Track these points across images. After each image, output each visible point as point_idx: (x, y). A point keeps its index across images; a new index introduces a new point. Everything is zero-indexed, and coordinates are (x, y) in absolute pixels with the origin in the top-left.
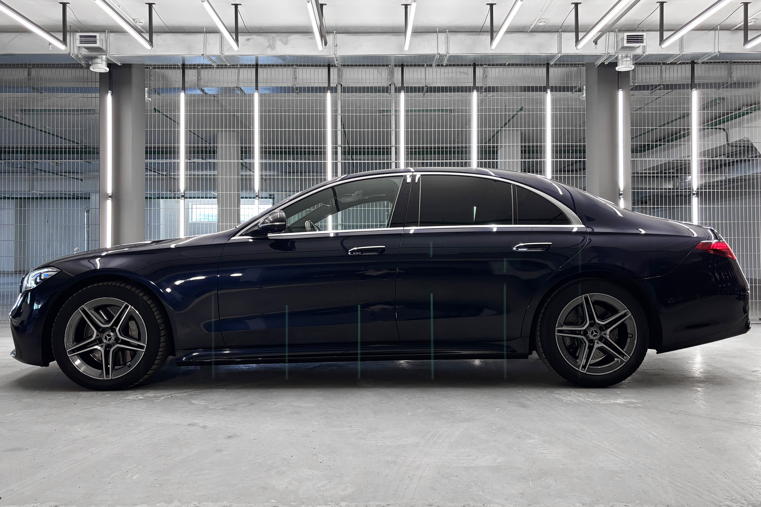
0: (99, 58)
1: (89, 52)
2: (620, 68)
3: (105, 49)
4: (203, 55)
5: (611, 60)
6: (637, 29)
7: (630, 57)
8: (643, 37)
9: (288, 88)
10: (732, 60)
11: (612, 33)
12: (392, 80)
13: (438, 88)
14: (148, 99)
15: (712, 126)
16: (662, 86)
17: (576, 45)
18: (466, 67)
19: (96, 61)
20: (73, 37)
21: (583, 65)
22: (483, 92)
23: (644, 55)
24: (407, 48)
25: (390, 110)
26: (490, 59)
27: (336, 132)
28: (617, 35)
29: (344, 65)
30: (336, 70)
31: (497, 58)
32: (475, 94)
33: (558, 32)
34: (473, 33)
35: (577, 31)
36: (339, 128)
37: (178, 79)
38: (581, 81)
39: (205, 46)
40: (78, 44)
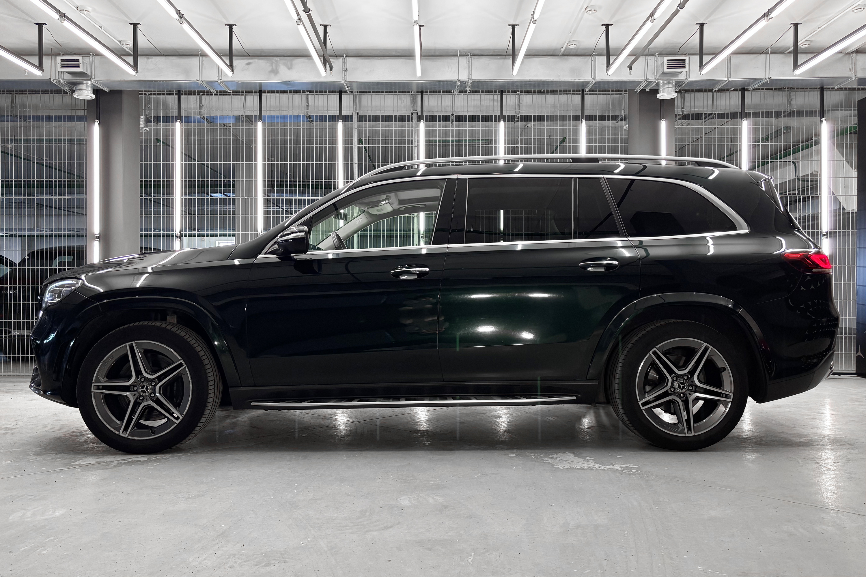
0: (85, 84)
1: (72, 77)
2: (662, 96)
4: (198, 81)
5: (652, 86)
6: (679, 53)
7: (672, 83)
8: (684, 62)
9: (299, 116)
10: (791, 86)
11: (651, 57)
12: (414, 108)
13: (465, 116)
14: (144, 128)
15: (776, 159)
16: (714, 115)
17: (607, 70)
18: (496, 94)
19: (81, 86)
20: (54, 61)
21: (626, 91)
22: (516, 121)
23: (687, 81)
24: (419, 74)
25: (412, 140)
26: (517, 86)
27: (352, 165)
28: (657, 59)
29: (360, 92)
30: (352, 96)
31: (525, 84)
32: (502, 124)
33: (592, 55)
34: (498, 57)
35: (608, 55)
36: (355, 160)
37: (176, 106)
38: (625, 109)
39: (201, 71)
40: (59, 69)
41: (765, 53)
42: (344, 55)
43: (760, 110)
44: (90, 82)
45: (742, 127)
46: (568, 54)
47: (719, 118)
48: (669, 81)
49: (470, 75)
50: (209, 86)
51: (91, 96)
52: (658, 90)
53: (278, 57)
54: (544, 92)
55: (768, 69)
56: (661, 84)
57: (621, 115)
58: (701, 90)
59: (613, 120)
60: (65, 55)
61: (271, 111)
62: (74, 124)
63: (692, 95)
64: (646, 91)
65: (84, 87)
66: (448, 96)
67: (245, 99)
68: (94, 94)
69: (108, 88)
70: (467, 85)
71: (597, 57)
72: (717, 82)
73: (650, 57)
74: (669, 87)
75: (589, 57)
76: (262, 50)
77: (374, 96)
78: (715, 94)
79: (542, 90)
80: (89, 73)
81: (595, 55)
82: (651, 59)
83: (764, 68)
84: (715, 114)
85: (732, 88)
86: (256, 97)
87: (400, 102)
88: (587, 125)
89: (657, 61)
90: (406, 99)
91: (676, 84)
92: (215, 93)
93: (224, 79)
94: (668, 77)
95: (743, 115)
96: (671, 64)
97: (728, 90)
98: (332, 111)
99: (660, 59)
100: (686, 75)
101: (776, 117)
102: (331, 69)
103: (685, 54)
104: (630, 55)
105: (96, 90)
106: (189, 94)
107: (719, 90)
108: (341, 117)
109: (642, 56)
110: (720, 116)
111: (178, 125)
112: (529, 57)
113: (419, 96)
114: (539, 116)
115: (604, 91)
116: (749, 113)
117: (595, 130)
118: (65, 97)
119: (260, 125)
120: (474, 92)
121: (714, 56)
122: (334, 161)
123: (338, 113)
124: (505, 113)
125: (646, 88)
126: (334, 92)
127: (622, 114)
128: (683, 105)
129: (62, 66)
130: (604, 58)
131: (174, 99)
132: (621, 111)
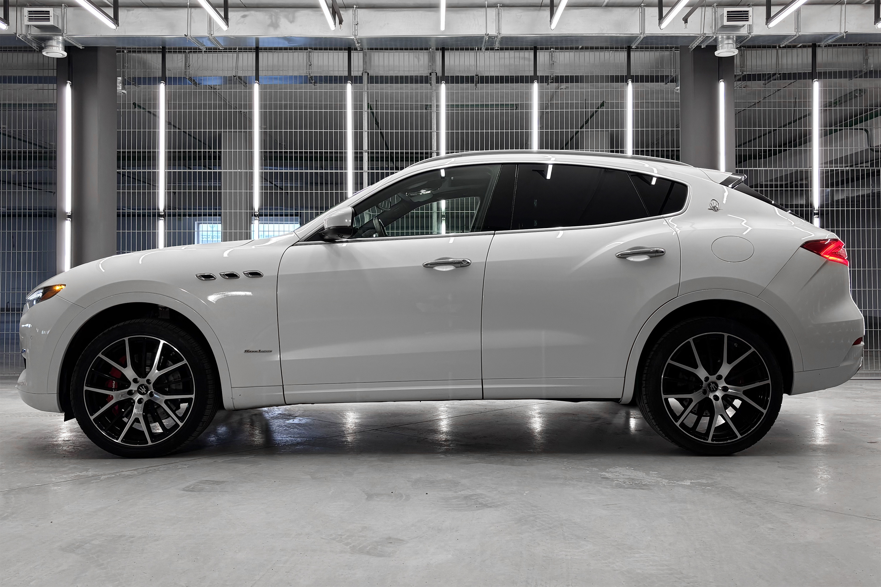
0: (54, 39)
1: (42, 31)
2: (721, 53)
3: (61, 28)
4: (186, 36)
5: (709, 42)
6: (741, 4)
7: (733, 39)
8: (747, 14)
9: (300, 77)
10: (868, 42)
11: (709, 8)
12: (434, 68)
13: (492, 77)
14: (122, 91)
15: (846, 126)
16: (779, 76)
17: (660, 23)
18: (528, 51)
19: (50, 42)
20: (20, 13)
21: (677, 48)
22: (550, 83)
23: (750, 36)
24: (443, 27)
25: (431, 105)
26: (552, 41)
27: (361, 134)
28: (715, 10)
29: (371, 49)
30: (361, 54)
31: (563, 40)
32: (536, 86)
33: (640, 6)
34: (532, 8)
35: (661, 6)
36: (365, 128)
37: (160, 66)
39: (189, 25)
40: (26, 22)
41: (840, 4)
42: (355, 7)
43: (832, 69)
44: (61, 38)
45: (812, 90)
46: (612, 4)
47: (785, 79)
48: (729, 36)
49: (499, 28)
50: (198, 42)
51: (62, 54)
52: (716, 46)
53: (278, 9)
54: (582, 48)
55: (843, 21)
56: (720, 40)
57: (671, 76)
58: (764, 47)
59: (662, 81)
60: (31, 6)
61: (269, 70)
63: (754, 52)
64: (702, 47)
65: (54, 43)
66: (472, 54)
67: (238, 58)
68: (65, 51)
69: (81, 44)
70: (496, 40)
71: (647, 9)
72: (785, 37)
73: (707, 8)
74: (729, 43)
75: (636, 8)
77: (387, 54)
78: (780, 51)
79: (580, 47)
80: (60, 27)
81: (644, 6)
82: (709, 10)
83: (839, 21)
84: (780, 74)
85: (801, 44)
86: (253, 55)
87: (416, 60)
88: (633, 87)
89: (715, 13)
90: (424, 57)
91: (737, 40)
92: (205, 50)
93: (216, 34)
94: (728, 31)
95: (813, 75)
96: (732, 16)
97: (794, 47)
98: (339, 71)
99: (720, 10)
100: (749, 29)
101: (851, 78)
102: (341, 22)
103: (749, 5)
104: (687, 6)
105: (68, 46)
106: (174, 52)
107: (785, 47)
108: (349, 78)
109: (699, 6)
110: (785, 76)
111: (162, 87)
112: (569, 8)
113: (439, 54)
114: (577, 77)
115: (652, 48)
116: (820, 73)
117: (642, 92)
118: (30, 55)
119: (256, 87)
120: (502, 49)
121: (783, 7)
122: (341, 128)
123: (346, 74)
124: (539, 74)
125: (702, 44)
126: (341, 49)
127: (672, 74)
128: (743, 65)
129: (29, 19)
131: (158, 58)
132: (671, 71)
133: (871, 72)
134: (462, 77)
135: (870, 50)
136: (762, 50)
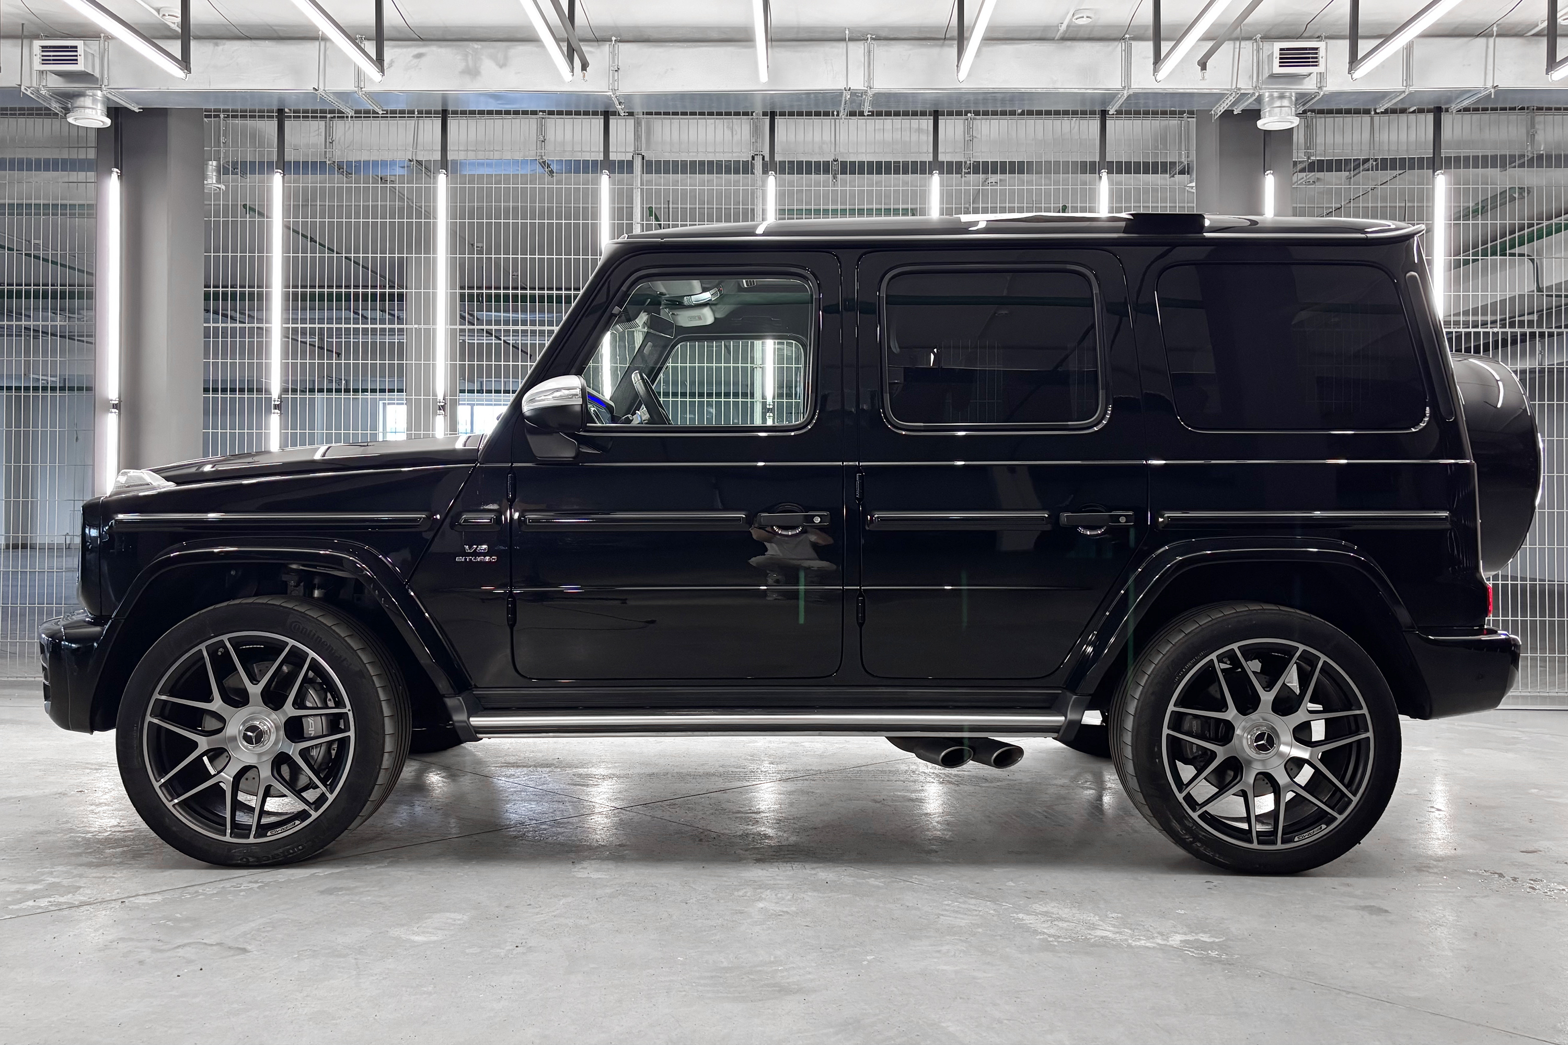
0: (88, 96)
1: (66, 81)
2: (1267, 123)
3: (98, 77)
4: (317, 90)
5: (1246, 104)
6: (1305, 35)
7: (1290, 98)
8: (1316, 53)
9: (525, 162)
10: (1536, 105)
11: (1247, 42)
12: (757, 147)
13: (861, 164)
15: (1494, 252)
16: (1374, 163)
17: (1156, 70)
18: (925, 117)
19: (80, 101)
20: (28, 49)
21: (1191, 113)
22: (966, 173)
23: (1322, 93)
24: (764, 77)
25: (753, 210)
26: (968, 101)
28: (1258, 46)
29: (651, 114)
30: (630, 122)
31: (984, 99)
32: (935, 180)
33: (1123, 39)
34: (928, 42)
35: (1157, 39)
37: (275, 139)
38: (1188, 149)
39: (322, 71)
40: (38, 66)
41: (1484, 36)
42: (614, 39)
43: (1471, 152)
44: (99, 93)
45: (1433, 189)
46: (1073, 36)
47: (1384, 168)
48: (1283, 93)
49: (869, 78)
50: (338, 100)
51: (102, 121)
52: (1259, 111)
53: (479, 43)
54: (1022, 113)
55: (1490, 67)
56: (1267, 99)
57: (1181, 163)
58: (1348, 112)
59: (1164, 171)
60: (47, 37)
61: (467, 150)
62: (74, 176)
63: (1329, 120)
64: (1235, 113)
65: (88, 102)
66: (827, 122)
67: (416, 129)
68: (108, 116)
69: (138, 104)
70: (865, 98)
71: (1134, 43)
72: (1384, 95)
73: (1243, 43)
74: (1283, 105)
75: (1116, 43)
76: (446, 27)
77: (676, 121)
78: (1376, 118)
79: (1020, 111)
80: (97, 74)
81: (1131, 39)
82: (1247, 46)
83: (1483, 67)
84: (1376, 160)
85: (1415, 108)
87: (727, 133)
88: (1111, 182)
89: (1258, 52)
90: (742, 127)
91: (1297, 100)
92: (352, 113)
93: (369, 88)
94: (1280, 84)
95: (1435, 163)
96: (1288, 58)
97: (1403, 111)
98: (590, 152)
99: (1266, 46)
100: (1319, 80)
101: (1503, 166)
102: (584, 67)
103: (1318, 37)
104: (1205, 38)
105: (114, 108)
106: (303, 117)
107: (1386, 112)
108: (608, 164)
109: (1228, 40)
110: (1385, 164)
111: (277, 180)
112: (993, 42)
113: (767, 120)
114: (1012, 163)
115: (1146, 113)
116: (1448, 159)
117: (1128, 191)
118: (49, 122)
119: (442, 180)
120: (879, 114)
121: (1381, 40)
122: (594, 253)
123: (600, 156)
124: (941, 158)
125: (1234, 106)
126: (595, 113)
127: (1183, 160)
128: (1310, 143)
129: (44, 60)
130: (1150, 45)
131: (271, 126)
132: (1180, 155)
133: (1540, 157)
134: (809, 163)
135: (1539, 118)
136: (1343, 117)
